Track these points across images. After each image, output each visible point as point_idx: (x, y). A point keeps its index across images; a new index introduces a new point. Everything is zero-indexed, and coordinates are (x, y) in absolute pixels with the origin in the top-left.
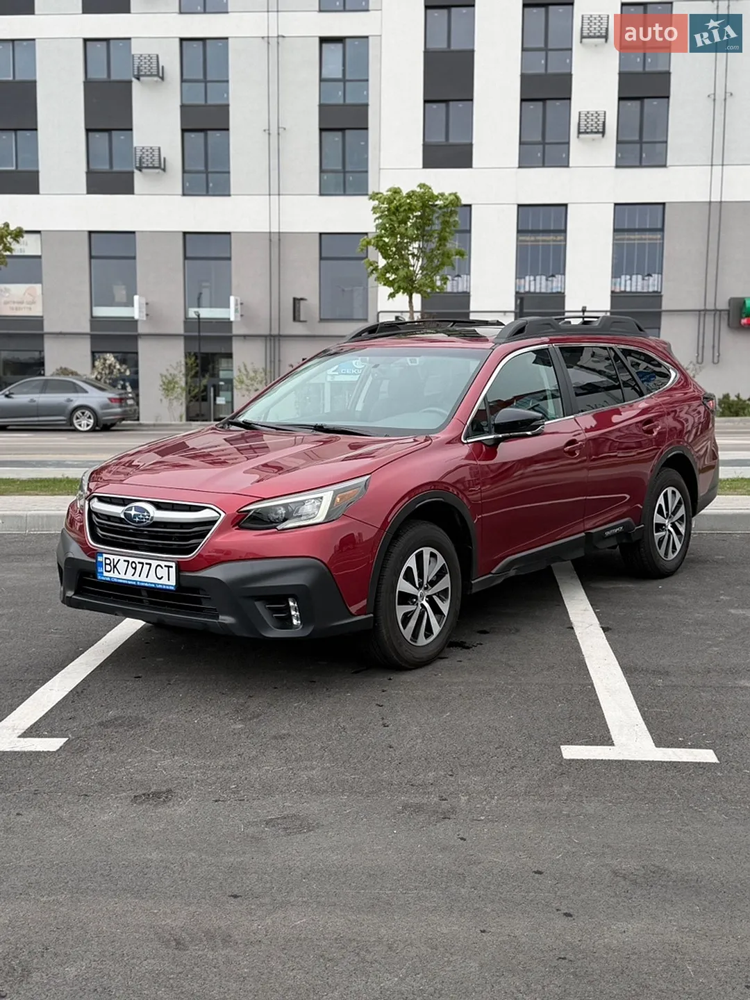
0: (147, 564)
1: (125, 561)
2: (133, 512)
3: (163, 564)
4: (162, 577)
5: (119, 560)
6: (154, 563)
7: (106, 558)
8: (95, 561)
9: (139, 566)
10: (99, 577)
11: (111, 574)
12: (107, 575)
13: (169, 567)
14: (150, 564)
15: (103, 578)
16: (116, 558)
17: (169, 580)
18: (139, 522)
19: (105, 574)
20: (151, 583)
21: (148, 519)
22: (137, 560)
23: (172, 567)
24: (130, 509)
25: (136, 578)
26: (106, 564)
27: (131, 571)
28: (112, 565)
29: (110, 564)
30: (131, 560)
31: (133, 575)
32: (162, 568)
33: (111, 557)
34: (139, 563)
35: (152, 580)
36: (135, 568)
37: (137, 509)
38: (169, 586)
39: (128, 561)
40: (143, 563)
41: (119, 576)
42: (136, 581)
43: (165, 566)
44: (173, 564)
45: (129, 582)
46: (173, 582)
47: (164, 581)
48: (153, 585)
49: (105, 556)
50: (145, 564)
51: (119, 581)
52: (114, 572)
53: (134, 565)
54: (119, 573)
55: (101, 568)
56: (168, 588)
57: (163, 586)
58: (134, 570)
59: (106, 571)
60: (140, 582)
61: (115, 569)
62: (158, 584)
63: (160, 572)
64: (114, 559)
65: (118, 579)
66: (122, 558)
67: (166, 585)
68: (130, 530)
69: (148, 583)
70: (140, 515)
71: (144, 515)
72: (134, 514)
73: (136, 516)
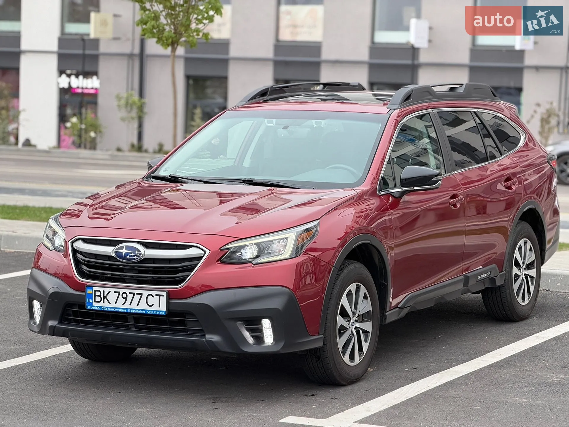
0: (137, 294)
1: (115, 292)
2: (124, 251)
3: (154, 293)
4: (153, 305)
5: (110, 292)
6: (145, 293)
7: (95, 291)
8: (84, 294)
9: (130, 297)
10: (88, 307)
11: (101, 304)
12: (96, 305)
13: (160, 296)
14: (141, 294)
15: (94, 308)
16: (107, 290)
17: (159, 307)
18: (130, 259)
19: (95, 304)
20: (142, 310)
21: (139, 256)
22: (128, 291)
23: (163, 296)
24: (122, 248)
25: (127, 306)
26: (95, 296)
27: (121, 300)
28: (102, 296)
29: (100, 296)
30: (122, 291)
31: (124, 304)
32: (153, 297)
33: (102, 290)
34: (130, 293)
35: (143, 307)
36: (126, 298)
37: (127, 248)
38: (160, 311)
39: (119, 293)
40: (134, 294)
41: (109, 305)
42: (127, 309)
43: (156, 295)
44: (165, 294)
45: (120, 310)
46: (163, 308)
47: (155, 308)
48: (144, 312)
49: (94, 288)
50: (136, 294)
51: (109, 309)
52: (104, 302)
53: (125, 296)
54: (109, 303)
55: (91, 299)
56: (158, 313)
57: (153, 312)
58: (125, 300)
59: (95, 301)
60: (131, 309)
61: (105, 299)
62: (149, 311)
63: (151, 300)
64: (104, 291)
65: (108, 307)
66: (113, 290)
67: (157, 311)
68: (120, 267)
69: (139, 310)
70: (131, 253)
71: (135, 254)
72: (125, 253)
73: (126, 254)
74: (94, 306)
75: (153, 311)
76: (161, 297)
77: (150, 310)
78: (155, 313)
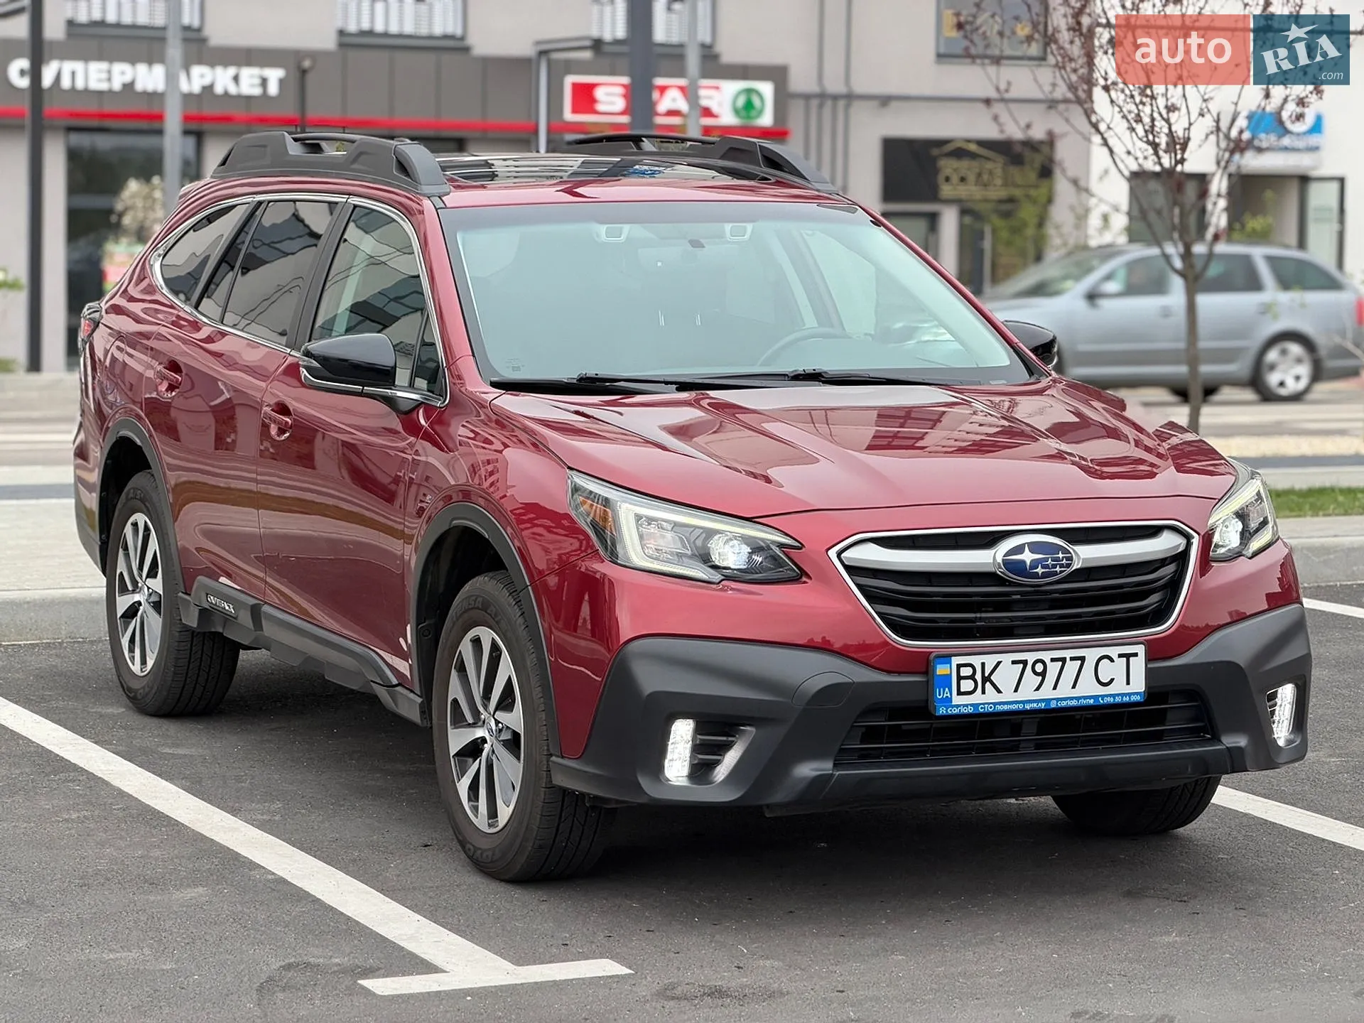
1: (1014, 662)
2: (1028, 557)
3: (1114, 652)
4: (1112, 680)
5: (999, 663)
6: (1092, 655)
7: (959, 666)
9: (1053, 669)
10: (942, 711)
11: (977, 698)
12: (963, 701)
13: (1128, 656)
14: (1082, 659)
15: (956, 711)
16: (990, 660)
17: (1128, 683)
18: (1044, 575)
19: (957, 700)
20: (1085, 698)
21: (1068, 565)
22: (1046, 656)
23: (1136, 655)
24: (1021, 550)
25: (1047, 692)
26: (960, 678)
27: (1031, 680)
28: (978, 677)
29: (972, 677)
30: (1031, 657)
31: (1038, 689)
32: (1112, 660)
33: (976, 661)
34: (1053, 660)
35: (1088, 689)
36: (1043, 674)
38: (1130, 695)
39: (1025, 663)
40: (1063, 660)
41: (998, 698)
42: (1048, 701)
43: (1120, 656)
44: (1141, 650)
45: (1028, 707)
46: (1139, 684)
47: (1119, 687)
48: (1092, 701)
49: (956, 661)
50: (1068, 659)
51: (1000, 708)
52: (983, 692)
53: (1039, 668)
54: (999, 691)
55: (947, 689)
56: (1126, 699)
57: (1114, 698)
58: (1040, 678)
59: (959, 693)
60: (1058, 700)
61: (988, 685)
62: (1103, 696)
63: (1106, 671)
64: (983, 664)
65: (995, 704)
66: (1007, 658)
67: (1123, 695)
68: (1014, 597)
69: (1078, 698)
70: (1047, 560)
71: (1057, 559)
72: (1032, 561)
73: (1035, 564)
74: (957, 706)
75: (1113, 696)
76: (1131, 659)
77: (1107, 696)
78: (1118, 700)
